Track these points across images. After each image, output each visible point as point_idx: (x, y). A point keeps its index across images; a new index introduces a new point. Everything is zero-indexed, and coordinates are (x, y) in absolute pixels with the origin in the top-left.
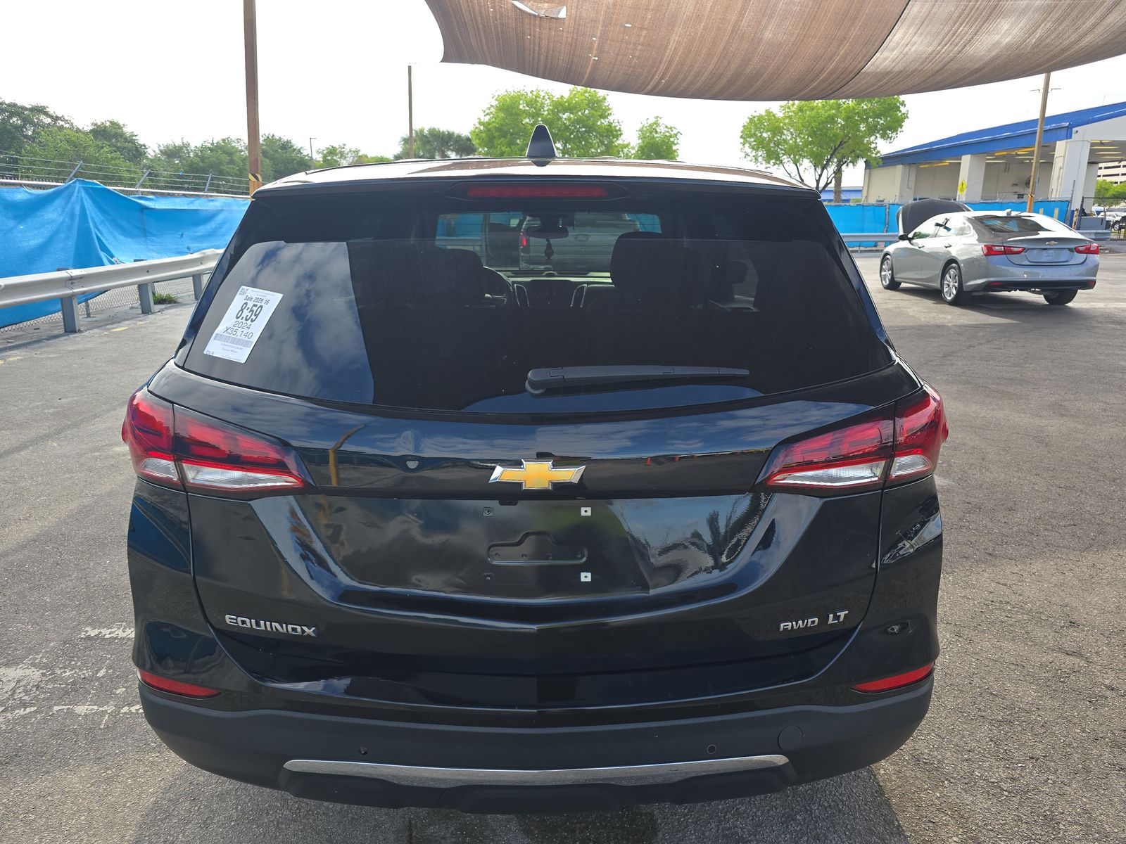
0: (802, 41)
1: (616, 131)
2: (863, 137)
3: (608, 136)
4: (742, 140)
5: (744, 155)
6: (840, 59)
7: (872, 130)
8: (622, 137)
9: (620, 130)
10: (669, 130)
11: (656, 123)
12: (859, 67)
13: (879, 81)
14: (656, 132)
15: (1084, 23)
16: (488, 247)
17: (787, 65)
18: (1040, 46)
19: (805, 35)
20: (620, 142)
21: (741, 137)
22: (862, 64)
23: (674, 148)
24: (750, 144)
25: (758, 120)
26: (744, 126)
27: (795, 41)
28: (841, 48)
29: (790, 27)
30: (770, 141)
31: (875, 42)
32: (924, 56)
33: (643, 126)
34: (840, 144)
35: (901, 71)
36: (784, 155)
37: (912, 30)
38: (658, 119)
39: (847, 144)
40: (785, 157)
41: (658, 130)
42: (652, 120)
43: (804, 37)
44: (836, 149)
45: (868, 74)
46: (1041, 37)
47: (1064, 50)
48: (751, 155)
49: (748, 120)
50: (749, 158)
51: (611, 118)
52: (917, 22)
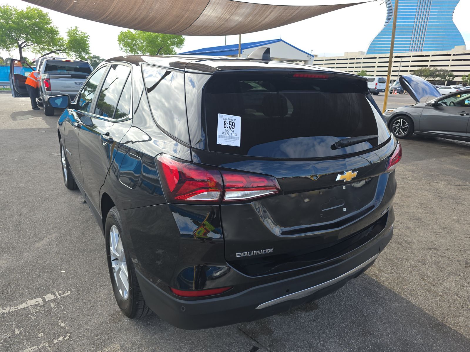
0: (172, 9)
1: (56, 31)
2: (169, 45)
3: (51, 34)
4: (119, 42)
5: (121, 49)
6: (185, 18)
7: (173, 44)
8: (59, 35)
9: (57, 31)
10: (83, 34)
11: (76, 30)
12: (192, 23)
13: (198, 29)
14: (77, 34)
15: (263, 16)
16: (15, 87)
17: (165, 18)
18: (250, 23)
19: (173, 6)
20: (58, 37)
21: (118, 41)
22: (193, 22)
23: (87, 43)
24: (123, 44)
25: (125, 34)
26: (119, 36)
27: (169, 8)
28: (186, 14)
29: (167, 2)
30: (131, 44)
31: (198, 13)
32: (214, 21)
33: (69, 30)
34: (161, 48)
35: (206, 26)
36: (138, 50)
37: (211, 11)
38: (77, 28)
39: (163, 48)
40: (139, 51)
41: (78, 33)
42: (73, 28)
43: (172, 7)
44: (159, 50)
45: (195, 26)
46: (251, 19)
47: (256, 25)
48: (124, 49)
49: (120, 34)
50: (123, 50)
51: (52, 25)
52: (213, 8)
